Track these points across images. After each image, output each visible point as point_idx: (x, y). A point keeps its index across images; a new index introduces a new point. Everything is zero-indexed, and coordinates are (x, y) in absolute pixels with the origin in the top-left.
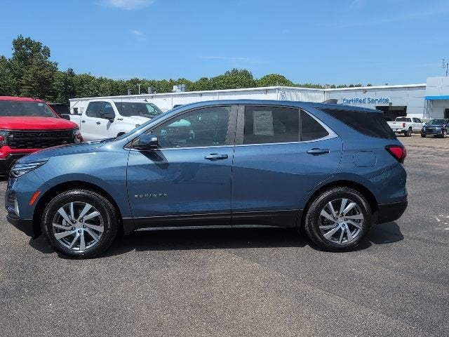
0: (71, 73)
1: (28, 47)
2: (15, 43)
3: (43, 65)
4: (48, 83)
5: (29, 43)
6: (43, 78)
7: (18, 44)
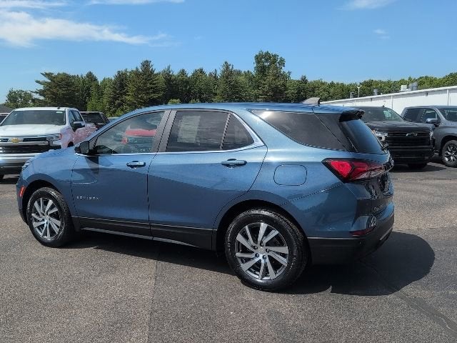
0: (304, 80)
1: (267, 61)
2: (257, 57)
3: (278, 76)
4: (281, 92)
5: (267, 57)
6: (277, 87)
7: (259, 59)
